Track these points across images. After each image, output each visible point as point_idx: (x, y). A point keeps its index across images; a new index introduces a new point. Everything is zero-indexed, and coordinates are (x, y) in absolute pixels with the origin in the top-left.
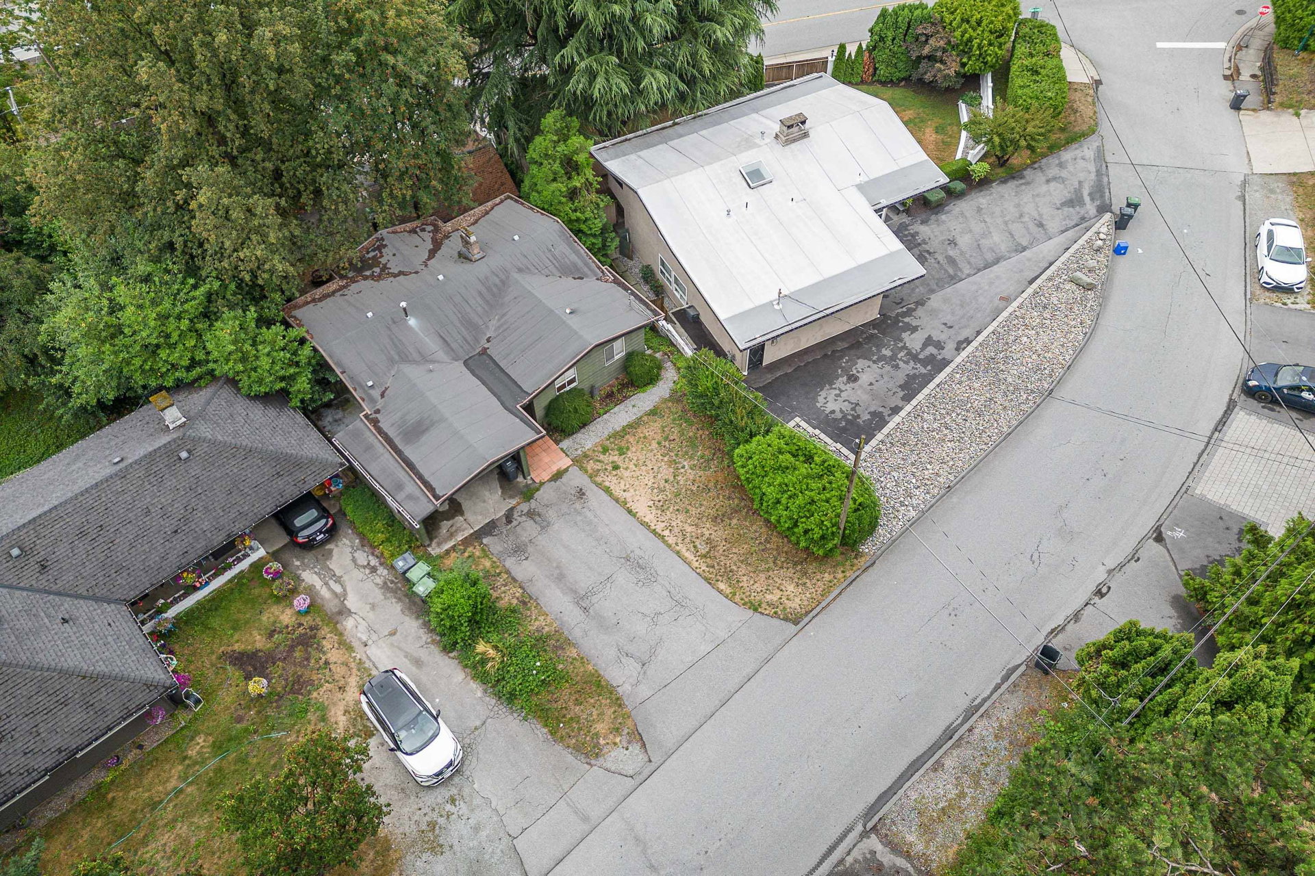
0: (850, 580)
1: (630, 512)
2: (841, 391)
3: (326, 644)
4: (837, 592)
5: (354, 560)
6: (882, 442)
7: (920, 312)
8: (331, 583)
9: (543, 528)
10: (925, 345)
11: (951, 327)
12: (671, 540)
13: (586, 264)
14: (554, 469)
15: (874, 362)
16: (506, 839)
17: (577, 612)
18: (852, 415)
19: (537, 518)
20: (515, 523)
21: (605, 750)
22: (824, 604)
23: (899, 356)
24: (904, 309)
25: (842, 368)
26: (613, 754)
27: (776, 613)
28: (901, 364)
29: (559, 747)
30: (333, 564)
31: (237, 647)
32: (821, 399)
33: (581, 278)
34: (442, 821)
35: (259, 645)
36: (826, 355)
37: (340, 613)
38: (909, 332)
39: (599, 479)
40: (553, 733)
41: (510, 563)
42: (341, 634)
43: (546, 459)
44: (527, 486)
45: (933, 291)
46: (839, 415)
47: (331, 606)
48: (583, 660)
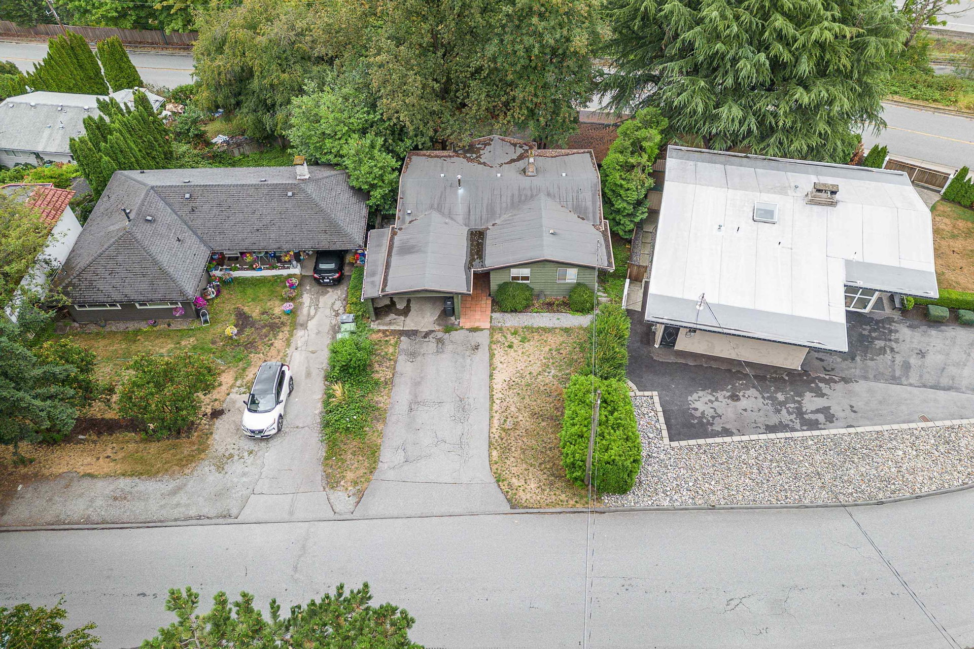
0: (575, 510)
1: (491, 376)
2: (717, 400)
3: (281, 335)
4: (558, 510)
5: (333, 304)
6: (699, 446)
7: (840, 386)
8: (313, 308)
9: (437, 351)
10: (818, 411)
11: (855, 412)
12: (496, 407)
13: (594, 213)
14: (476, 325)
15: (763, 397)
16: (250, 490)
17: (406, 408)
18: (708, 421)
19: (440, 345)
20: (427, 339)
21: (339, 488)
22: (542, 510)
23: (788, 406)
24: (827, 377)
25: (733, 385)
26: (340, 493)
27: (507, 492)
28: (784, 411)
29: (321, 468)
30: (322, 300)
31: (246, 309)
32: (695, 396)
33: (583, 219)
34: (236, 457)
35: (254, 315)
36: (730, 371)
37: (302, 325)
38: (814, 394)
39: (494, 347)
40: (327, 458)
41: (402, 358)
42: (292, 336)
43: (478, 315)
44: (453, 324)
45: (866, 378)
46: (698, 414)
47: (301, 318)
48: (381, 434)
